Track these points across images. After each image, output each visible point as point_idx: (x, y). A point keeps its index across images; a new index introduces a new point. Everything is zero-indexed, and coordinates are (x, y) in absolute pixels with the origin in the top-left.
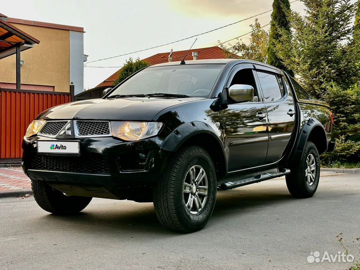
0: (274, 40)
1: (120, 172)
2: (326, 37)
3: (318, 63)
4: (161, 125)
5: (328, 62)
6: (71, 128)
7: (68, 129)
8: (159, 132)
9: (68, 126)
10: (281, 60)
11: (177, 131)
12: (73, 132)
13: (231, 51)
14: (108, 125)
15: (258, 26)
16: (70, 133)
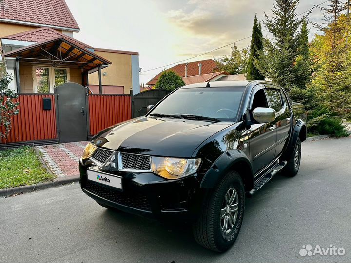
0: (253, 58)
1: (162, 211)
2: (289, 55)
3: (283, 72)
4: (200, 160)
5: (290, 71)
6: (116, 161)
7: (113, 161)
8: (198, 169)
9: (113, 158)
10: (258, 70)
11: (215, 165)
12: (117, 165)
13: (220, 62)
14: (149, 159)
15: (236, 48)
16: (114, 165)
